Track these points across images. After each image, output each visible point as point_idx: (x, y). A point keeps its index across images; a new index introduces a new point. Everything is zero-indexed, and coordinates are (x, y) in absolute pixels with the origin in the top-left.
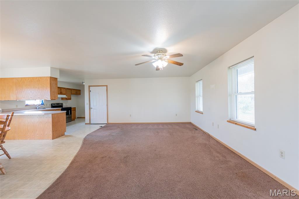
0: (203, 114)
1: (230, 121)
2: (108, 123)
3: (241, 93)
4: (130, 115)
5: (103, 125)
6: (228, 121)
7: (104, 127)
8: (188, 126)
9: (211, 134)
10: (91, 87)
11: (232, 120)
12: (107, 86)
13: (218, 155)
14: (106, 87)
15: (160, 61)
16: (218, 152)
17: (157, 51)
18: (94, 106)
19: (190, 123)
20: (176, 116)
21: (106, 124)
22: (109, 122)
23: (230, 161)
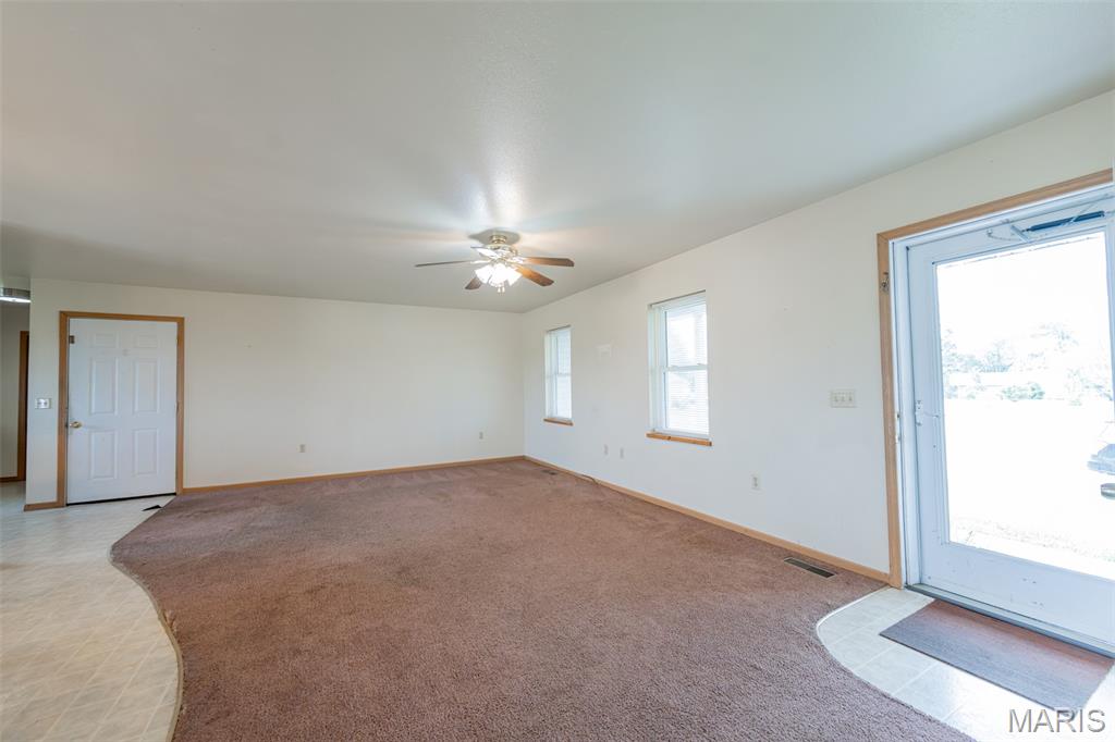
0: (571, 424)
1: (653, 435)
2: (185, 491)
3: (675, 368)
4: (302, 447)
5: (163, 502)
6: (649, 435)
7: (170, 508)
8: (521, 466)
9: (599, 477)
10: (73, 322)
11: (657, 430)
12: (180, 322)
13: (639, 517)
14: (174, 325)
15: (500, 266)
16: (637, 514)
17: (492, 237)
18: (90, 414)
19: (523, 459)
20: (481, 437)
21: (172, 498)
22: (187, 485)
23: (667, 524)
